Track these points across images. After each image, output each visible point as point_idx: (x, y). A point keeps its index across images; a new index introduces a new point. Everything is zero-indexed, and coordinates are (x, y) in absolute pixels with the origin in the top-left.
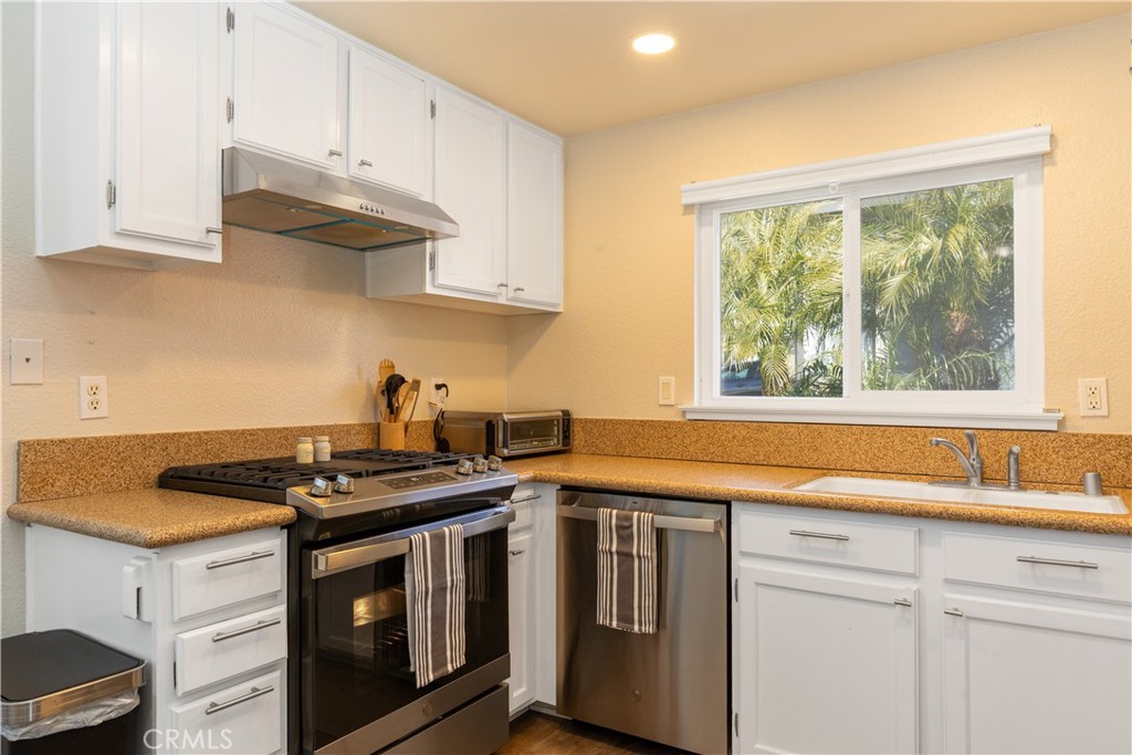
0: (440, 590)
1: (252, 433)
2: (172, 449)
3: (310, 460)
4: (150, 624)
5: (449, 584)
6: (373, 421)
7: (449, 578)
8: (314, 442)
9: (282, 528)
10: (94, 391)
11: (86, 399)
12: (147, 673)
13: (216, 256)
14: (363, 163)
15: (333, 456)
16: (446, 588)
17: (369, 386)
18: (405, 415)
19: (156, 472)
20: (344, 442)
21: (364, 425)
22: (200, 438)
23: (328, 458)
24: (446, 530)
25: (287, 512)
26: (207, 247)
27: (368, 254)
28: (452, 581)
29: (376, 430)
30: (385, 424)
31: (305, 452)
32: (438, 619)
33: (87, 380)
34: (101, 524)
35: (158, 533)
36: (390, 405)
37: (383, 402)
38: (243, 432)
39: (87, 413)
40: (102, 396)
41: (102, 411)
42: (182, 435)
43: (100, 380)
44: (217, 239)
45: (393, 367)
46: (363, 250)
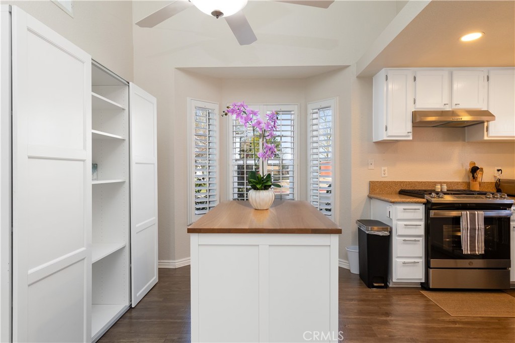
0: (473, 229)
1: (424, 182)
2: (402, 185)
3: (440, 190)
4: (391, 219)
5: (477, 228)
6: (468, 181)
7: (477, 226)
8: (441, 186)
9: (423, 204)
10: (384, 171)
11: (383, 172)
12: (391, 228)
13: (411, 138)
14: (456, 105)
15: (447, 190)
16: (476, 229)
17: (466, 170)
18: (479, 180)
19: (399, 190)
20: (456, 187)
21: (463, 182)
22: (410, 183)
23: (446, 190)
24: (476, 212)
25: (424, 200)
26: (408, 136)
27: (466, 128)
28: (478, 228)
29: (468, 184)
30: (471, 182)
31: (438, 188)
32: (473, 238)
33: (383, 168)
34: (383, 198)
35: (393, 200)
36: (473, 176)
37: (471, 175)
38: (421, 182)
39: (383, 176)
40: (386, 172)
41: (386, 175)
42: (405, 182)
43: (386, 168)
44: (411, 134)
45: (475, 164)
46: (464, 127)
